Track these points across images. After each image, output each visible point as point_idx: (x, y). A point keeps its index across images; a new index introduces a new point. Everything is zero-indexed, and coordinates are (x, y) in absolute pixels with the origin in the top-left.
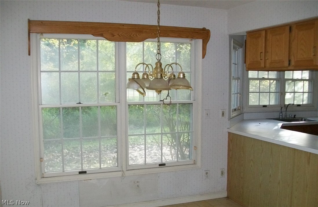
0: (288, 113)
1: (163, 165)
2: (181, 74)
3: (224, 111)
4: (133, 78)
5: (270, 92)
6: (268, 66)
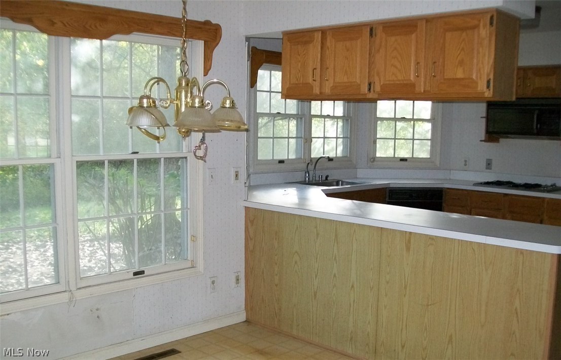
0: (318, 173)
1: (141, 274)
2: (228, 102)
3: (238, 170)
4: (140, 106)
5: (288, 138)
6: (327, 90)
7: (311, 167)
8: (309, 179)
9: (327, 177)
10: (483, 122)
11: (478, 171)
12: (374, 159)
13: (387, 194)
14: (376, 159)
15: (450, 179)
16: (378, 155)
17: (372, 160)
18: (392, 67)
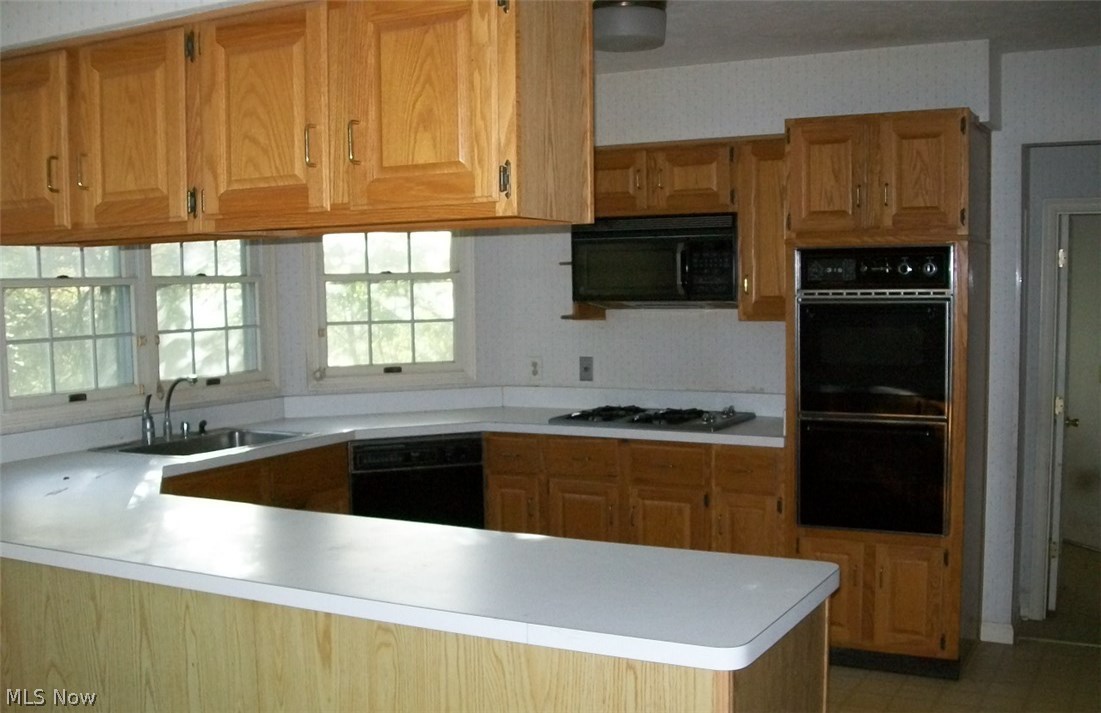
0: (178, 417)
5: (95, 337)
6: (88, 219)
7: (158, 404)
8: (153, 434)
9: (203, 425)
10: (566, 274)
11: (560, 386)
12: (322, 373)
13: (351, 456)
14: (328, 373)
15: (503, 407)
16: (332, 362)
17: (318, 374)
18: (247, 141)
